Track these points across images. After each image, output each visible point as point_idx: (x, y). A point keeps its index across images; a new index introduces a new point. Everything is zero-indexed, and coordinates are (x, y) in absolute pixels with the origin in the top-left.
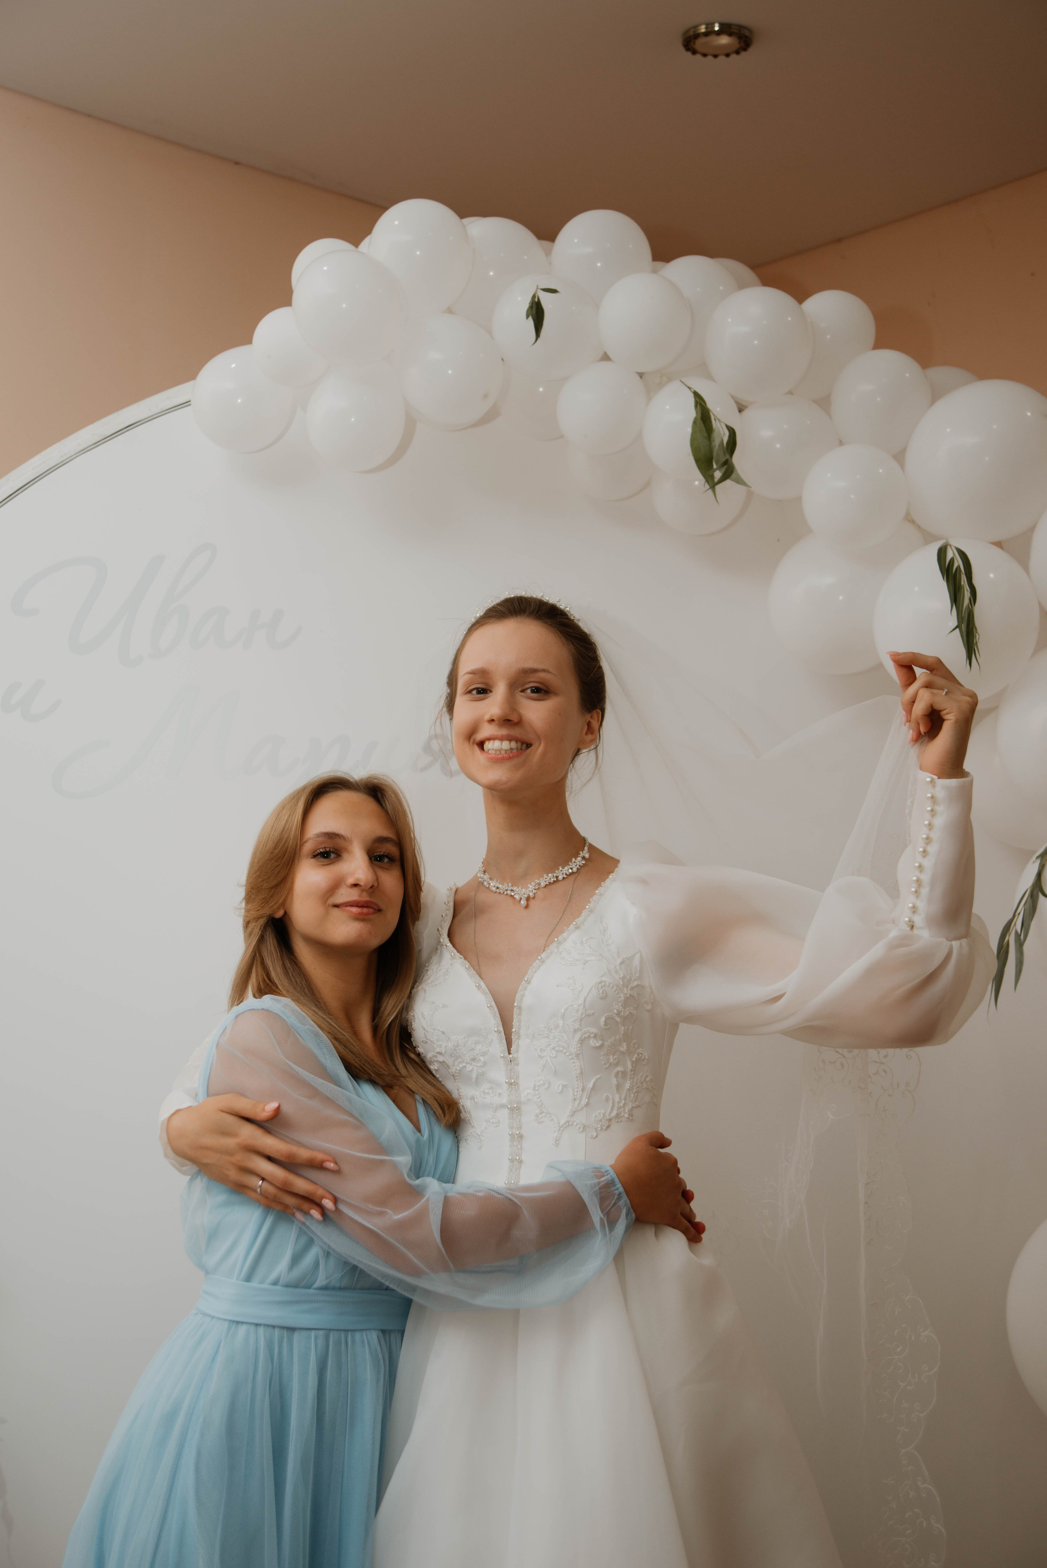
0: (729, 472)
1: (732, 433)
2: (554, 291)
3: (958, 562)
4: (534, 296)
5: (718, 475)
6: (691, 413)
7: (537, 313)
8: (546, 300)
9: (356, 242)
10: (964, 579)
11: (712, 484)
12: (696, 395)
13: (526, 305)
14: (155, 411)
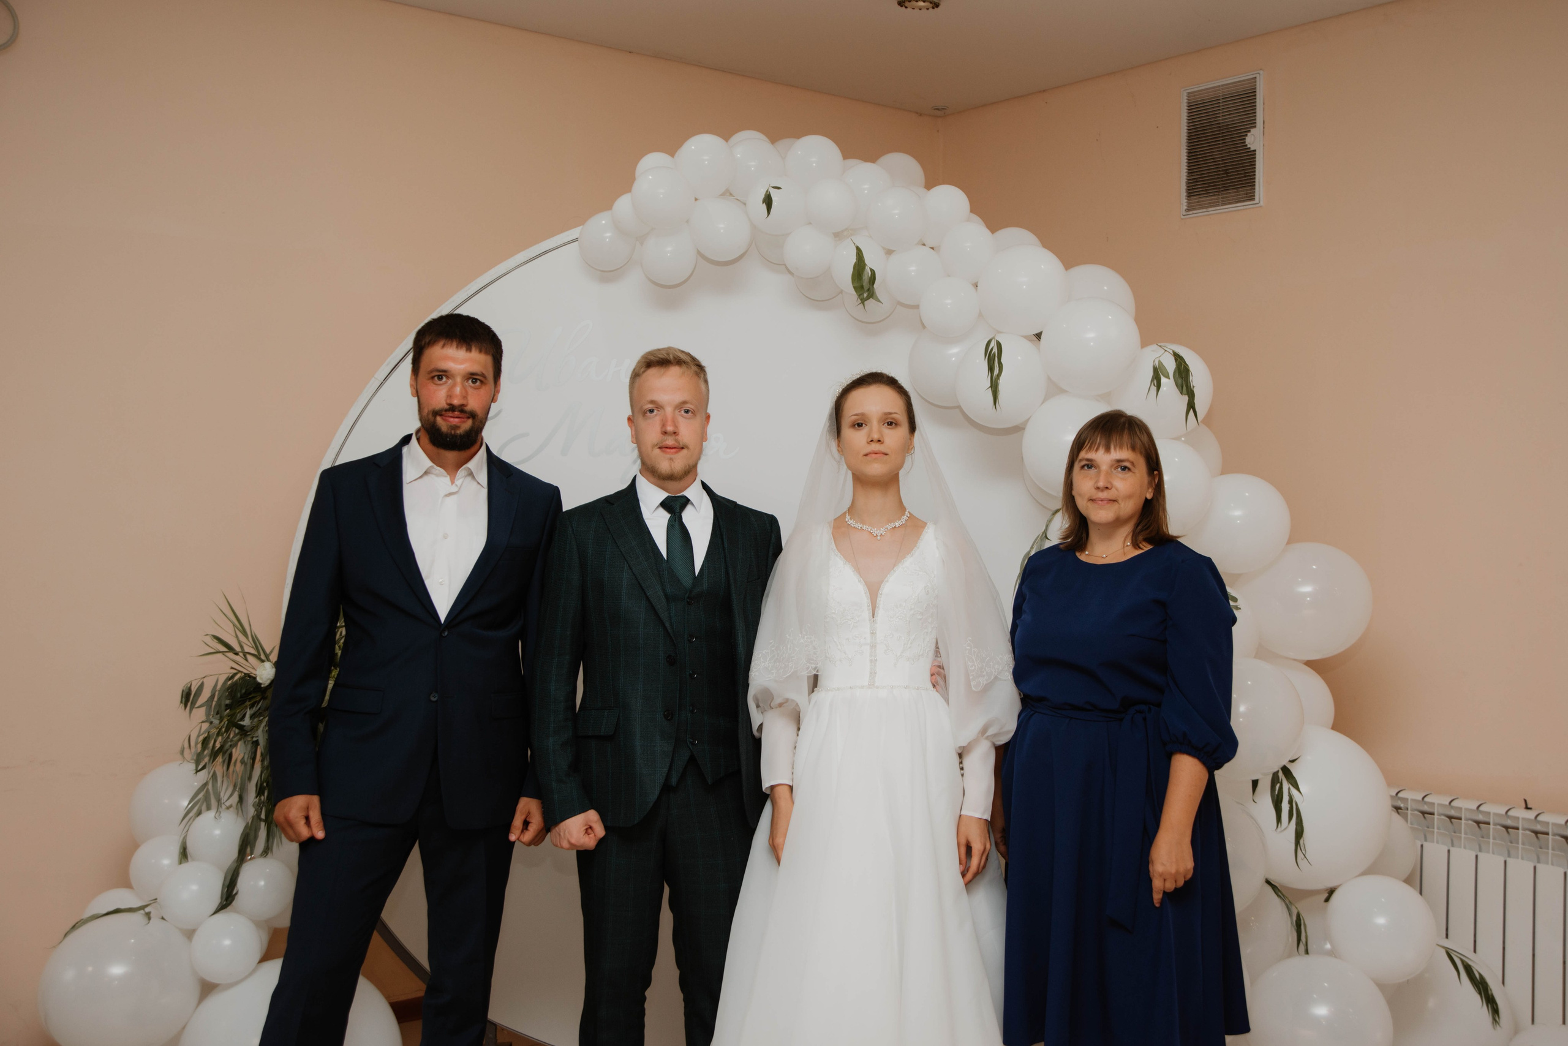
0: (871, 294)
1: (873, 272)
2: (779, 188)
3: (995, 350)
4: (767, 191)
5: (865, 295)
6: (853, 260)
7: (768, 201)
8: (773, 193)
9: (672, 153)
10: (996, 359)
11: (863, 301)
12: (858, 249)
13: (763, 196)
14: (559, 243)
